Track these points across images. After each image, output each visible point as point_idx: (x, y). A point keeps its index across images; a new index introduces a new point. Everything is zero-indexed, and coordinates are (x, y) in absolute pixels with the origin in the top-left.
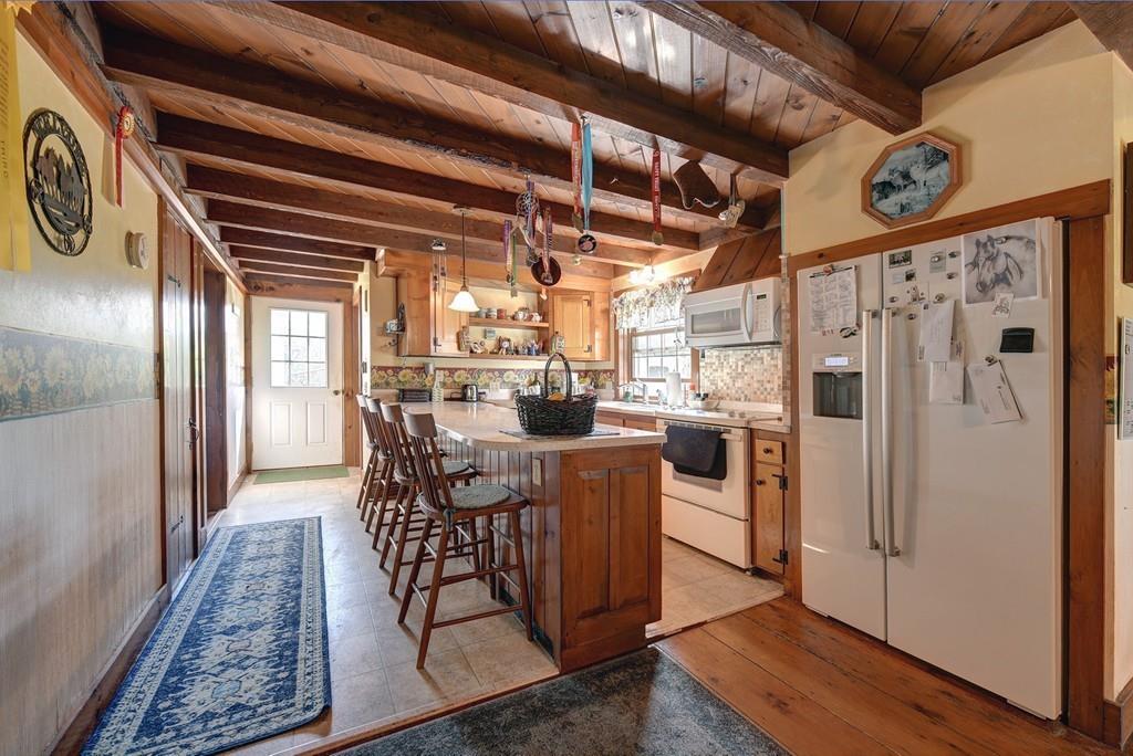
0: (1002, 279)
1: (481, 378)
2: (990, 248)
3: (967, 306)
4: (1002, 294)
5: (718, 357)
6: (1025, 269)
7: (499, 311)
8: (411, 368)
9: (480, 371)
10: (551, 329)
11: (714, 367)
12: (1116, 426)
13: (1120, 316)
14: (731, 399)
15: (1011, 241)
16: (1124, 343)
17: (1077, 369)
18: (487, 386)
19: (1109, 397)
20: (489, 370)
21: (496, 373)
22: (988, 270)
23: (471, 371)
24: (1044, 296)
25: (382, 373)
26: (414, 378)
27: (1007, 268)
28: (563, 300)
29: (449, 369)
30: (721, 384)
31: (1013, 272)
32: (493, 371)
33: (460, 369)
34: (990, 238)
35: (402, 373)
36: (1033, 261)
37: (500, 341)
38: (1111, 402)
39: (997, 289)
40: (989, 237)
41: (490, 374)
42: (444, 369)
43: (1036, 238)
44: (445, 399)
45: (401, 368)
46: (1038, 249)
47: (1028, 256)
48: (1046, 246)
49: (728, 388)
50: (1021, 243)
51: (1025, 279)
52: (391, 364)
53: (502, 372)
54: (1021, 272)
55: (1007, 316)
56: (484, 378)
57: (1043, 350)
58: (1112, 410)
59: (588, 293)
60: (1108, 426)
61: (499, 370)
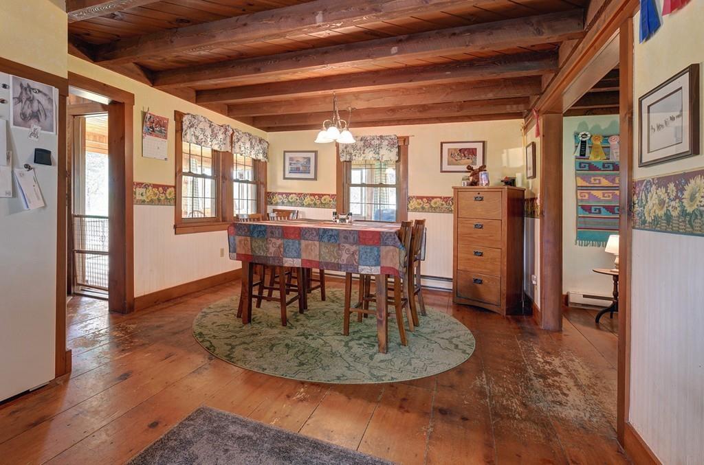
0: (35, 116)
2: (29, 93)
3: (15, 127)
4: (35, 125)
6: (48, 114)
15: (40, 94)
22: (28, 107)
27: (39, 110)
31: (42, 114)
34: (29, 86)
39: (32, 121)
40: (28, 84)
50: (46, 98)
51: (47, 119)
54: (46, 116)
55: (37, 140)
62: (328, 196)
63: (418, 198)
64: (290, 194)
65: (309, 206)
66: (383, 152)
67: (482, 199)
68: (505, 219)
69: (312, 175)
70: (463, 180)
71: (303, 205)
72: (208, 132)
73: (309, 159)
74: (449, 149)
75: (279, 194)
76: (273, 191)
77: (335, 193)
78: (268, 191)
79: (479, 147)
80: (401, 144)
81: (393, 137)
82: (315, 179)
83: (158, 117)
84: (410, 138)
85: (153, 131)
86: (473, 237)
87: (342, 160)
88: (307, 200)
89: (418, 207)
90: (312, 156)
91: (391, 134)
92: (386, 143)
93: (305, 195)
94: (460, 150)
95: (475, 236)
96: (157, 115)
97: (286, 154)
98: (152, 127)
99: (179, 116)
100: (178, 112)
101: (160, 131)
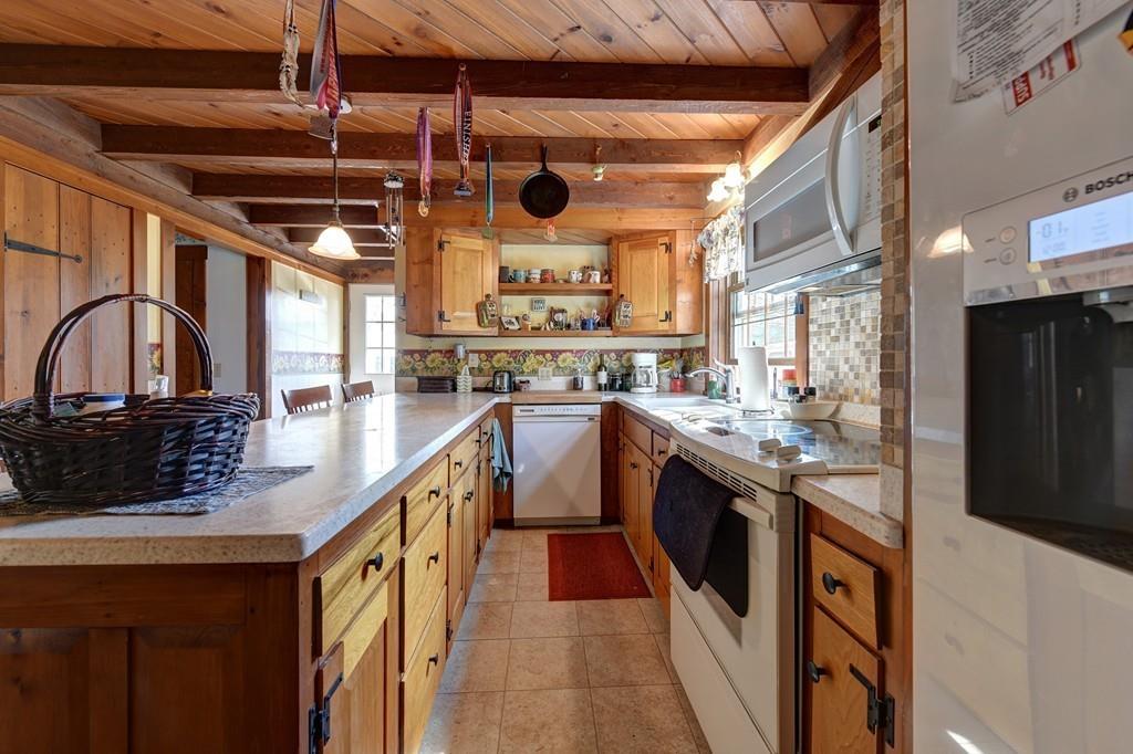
1: (528, 363)
5: (840, 310)
7: (544, 272)
8: (440, 351)
9: (526, 354)
10: (615, 291)
11: (833, 333)
14: (862, 402)
18: (535, 372)
20: (538, 352)
21: (548, 356)
23: (514, 353)
25: (408, 358)
26: (443, 363)
28: (631, 248)
29: (486, 352)
30: (844, 368)
32: (543, 353)
33: (500, 351)
35: (430, 358)
37: (553, 311)
41: (540, 358)
42: (479, 352)
44: (474, 390)
45: (429, 353)
49: (857, 377)
52: (418, 347)
53: (555, 354)
56: (531, 362)
59: (666, 232)
61: (552, 352)
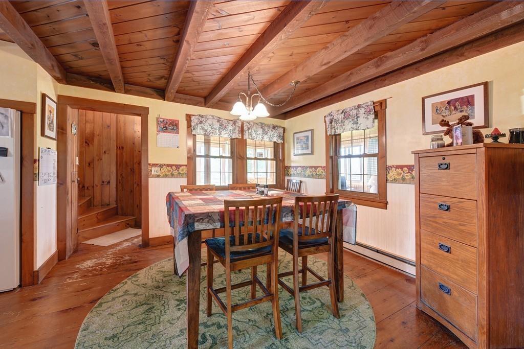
6: (4, 126)
12: (37, 182)
13: (39, 146)
16: (40, 155)
17: (24, 163)
19: (35, 172)
24: (12, 137)
36: (7, 123)
38: (36, 174)
43: (9, 115)
46: (9, 119)
47: (6, 121)
48: (13, 119)
50: (3, 116)
51: (4, 129)
57: (11, 156)
58: (36, 176)
60: (35, 182)
62: (320, 168)
63: (398, 167)
64: (298, 167)
65: (309, 176)
66: (361, 120)
67: (448, 167)
68: (482, 199)
69: (309, 151)
70: (433, 141)
71: (305, 176)
72: (217, 125)
73: (307, 137)
74: (433, 104)
75: (294, 167)
76: (289, 165)
77: (325, 165)
78: (286, 165)
79: (478, 93)
80: (378, 108)
81: (369, 104)
82: (312, 153)
83: (171, 120)
84: (388, 101)
85: (167, 129)
86: (436, 223)
87: (328, 134)
88: (308, 172)
89: (397, 177)
90: (309, 134)
91: (368, 101)
92: (362, 111)
93: (306, 167)
94: (449, 103)
95: (440, 221)
96: (169, 118)
97: (295, 135)
98: (166, 127)
99: (189, 117)
100: (188, 114)
101: (173, 129)
